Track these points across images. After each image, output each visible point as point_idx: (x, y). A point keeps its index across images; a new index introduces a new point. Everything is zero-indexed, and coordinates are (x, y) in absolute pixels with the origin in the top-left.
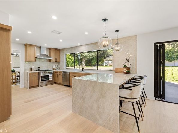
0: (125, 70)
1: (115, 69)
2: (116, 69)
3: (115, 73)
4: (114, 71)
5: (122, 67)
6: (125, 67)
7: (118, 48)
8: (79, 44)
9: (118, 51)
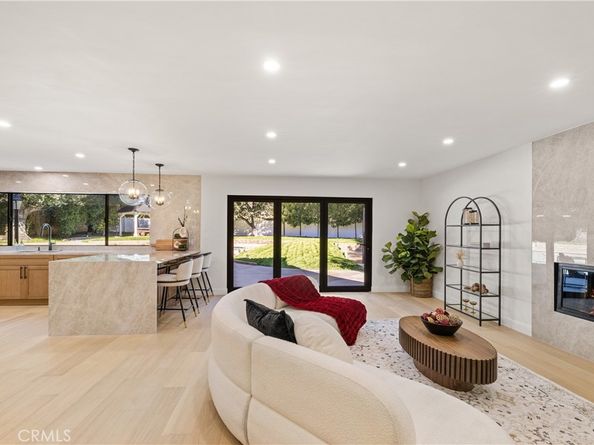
0: (177, 244)
1: (155, 242)
2: (158, 241)
3: (154, 251)
4: (153, 246)
5: (171, 237)
6: (177, 236)
7: (160, 199)
8: (38, 168)
9: (160, 205)
